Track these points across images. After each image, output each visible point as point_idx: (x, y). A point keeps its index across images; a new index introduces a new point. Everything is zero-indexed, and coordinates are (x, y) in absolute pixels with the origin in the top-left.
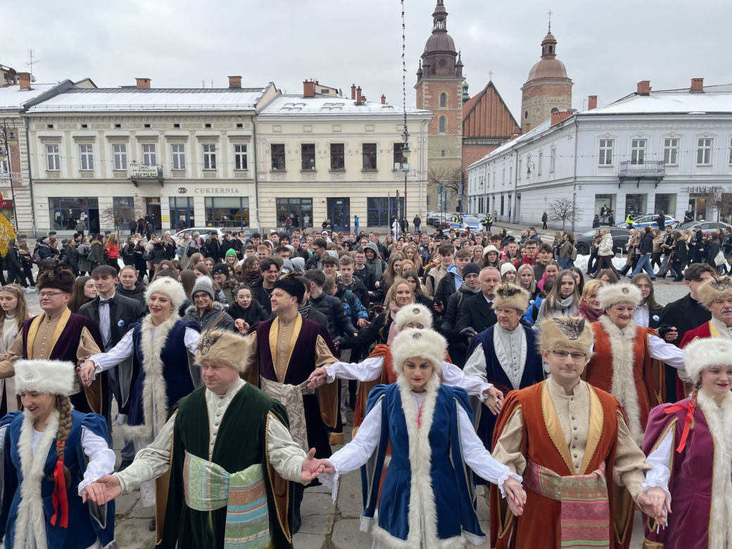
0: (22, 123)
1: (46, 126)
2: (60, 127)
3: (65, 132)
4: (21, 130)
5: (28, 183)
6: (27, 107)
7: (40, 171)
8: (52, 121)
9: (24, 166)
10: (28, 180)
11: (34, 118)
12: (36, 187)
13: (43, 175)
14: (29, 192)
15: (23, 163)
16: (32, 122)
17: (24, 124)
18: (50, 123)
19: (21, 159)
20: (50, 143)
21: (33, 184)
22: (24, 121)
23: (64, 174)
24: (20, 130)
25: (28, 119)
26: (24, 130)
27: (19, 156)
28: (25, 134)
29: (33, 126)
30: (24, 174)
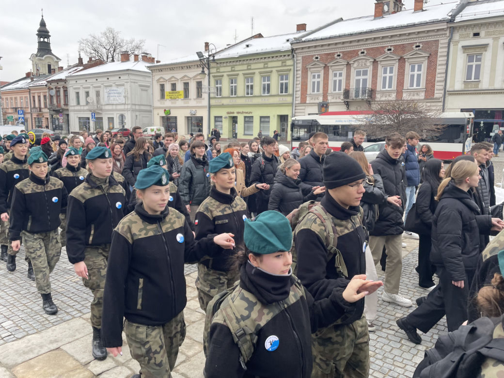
0: (446, 34)
1: (472, 35)
2: (488, 35)
3: (494, 38)
4: (443, 41)
5: (441, 95)
6: (453, 17)
7: (457, 82)
8: (480, 29)
9: (439, 77)
10: (443, 92)
11: (460, 27)
12: (450, 100)
13: (458, 86)
14: (441, 104)
15: (439, 76)
16: (456, 31)
17: (448, 35)
18: (476, 31)
19: (438, 71)
20: (471, 52)
21: (447, 95)
22: (448, 32)
23: (485, 84)
24: (441, 42)
25: (452, 30)
26: (447, 41)
27: (435, 69)
28: (447, 45)
29: (456, 36)
30: (439, 86)
